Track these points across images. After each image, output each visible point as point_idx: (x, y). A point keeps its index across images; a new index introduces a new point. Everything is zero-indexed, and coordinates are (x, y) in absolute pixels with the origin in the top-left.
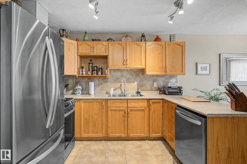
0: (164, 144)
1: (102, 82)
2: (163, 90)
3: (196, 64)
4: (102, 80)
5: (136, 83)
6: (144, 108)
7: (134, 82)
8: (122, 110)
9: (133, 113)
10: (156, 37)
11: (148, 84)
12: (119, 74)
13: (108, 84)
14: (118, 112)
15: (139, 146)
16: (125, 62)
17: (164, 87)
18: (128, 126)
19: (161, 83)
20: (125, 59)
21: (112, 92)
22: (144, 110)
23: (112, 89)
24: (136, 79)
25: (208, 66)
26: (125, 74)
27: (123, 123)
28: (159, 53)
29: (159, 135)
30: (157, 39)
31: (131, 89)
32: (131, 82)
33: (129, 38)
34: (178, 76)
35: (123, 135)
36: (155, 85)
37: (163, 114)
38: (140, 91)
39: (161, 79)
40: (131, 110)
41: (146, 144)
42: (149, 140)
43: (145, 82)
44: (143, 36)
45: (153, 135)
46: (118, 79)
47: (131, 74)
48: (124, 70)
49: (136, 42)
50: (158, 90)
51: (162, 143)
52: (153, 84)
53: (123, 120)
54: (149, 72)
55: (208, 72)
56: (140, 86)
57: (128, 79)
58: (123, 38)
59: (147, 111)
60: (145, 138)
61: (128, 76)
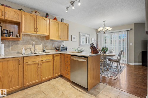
0: (62, 78)
1: (13, 44)
2: (58, 49)
3: (72, 36)
4: (12, 42)
5: (42, 45)
6: (50, 60)
7: (40, 45)
8: (36, 63)
9: (44, 64)
10: (55, 18)
11: (49, 45)
12: (29, 38)
13: (19, 45)
14: (33, 66)
15: (49, 84)
16: (35, 29)
17: (58, 47)
18: (41, 73)
19: (56, 45)
20: (35, 27)
21: (23, 52)
22: (51, 61)
23: (23, 49)
24: (41, 42)
25: (76, 37)
26: (34, 38)
27: (37, 73)
28: (57, 27)
29: (59, 74)
30: (55, 19)
31: (39, 49)
32: (38, 44)
33: (38, 13)
34: (65, 41)
35: (37, 81)
36: (53, 46)
37: (61, 62)
38: (45, 50)
39: (56, 42)
40: (42, 63)
41: (53, 82)
42: (53, 79)
43: (47, 44)
44: (47, 15)
45: (56, 75)
46: (28, 42)
47: (38, 39)
48: (33, 35)
49: (44, 18)
50: (55, 49)
51: (61, 78)
52: (52, 46)
53: (37, 70)
54: (51, 38)
55: (75, 40)
56: (44, 47)
57: (36, 42)
58: (33, 12)
59: (52, 62)
60: (51, 79)
61: (36, 40)
